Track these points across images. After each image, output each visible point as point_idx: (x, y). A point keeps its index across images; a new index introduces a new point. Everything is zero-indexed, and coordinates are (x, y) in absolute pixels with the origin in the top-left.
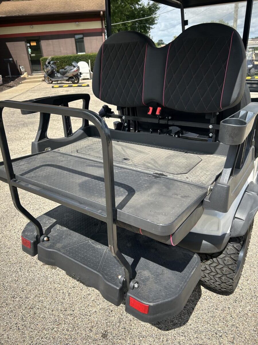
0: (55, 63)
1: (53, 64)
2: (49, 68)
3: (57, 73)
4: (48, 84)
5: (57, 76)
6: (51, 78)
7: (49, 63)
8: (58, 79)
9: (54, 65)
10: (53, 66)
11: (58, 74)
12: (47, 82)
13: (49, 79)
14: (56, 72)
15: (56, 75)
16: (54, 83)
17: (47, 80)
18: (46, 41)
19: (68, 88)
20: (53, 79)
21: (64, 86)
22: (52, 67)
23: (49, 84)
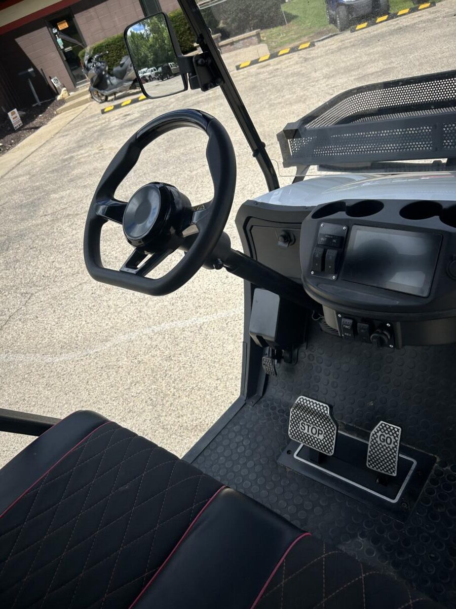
0: (101, 57)
1: (97, 60)
2: (93, 71)
3: (111, 78)
4: (101, 103)
5: (111, 84)
6: (102, 91)
7: (90, 61)
8: (114, 90)
9: (101, 62)
10: (99, 64)
11: (113, 79)
12: (97, 100)
13: (100, 94)
14: (107, 76)
15: (108, 81)
16: (110, 98)
17: (97, 96)
18: (84, 13)
19: (130, 106)
20: (107, 92)
21: (122, 105)
22: (98, 68)
23: (103, 102)
